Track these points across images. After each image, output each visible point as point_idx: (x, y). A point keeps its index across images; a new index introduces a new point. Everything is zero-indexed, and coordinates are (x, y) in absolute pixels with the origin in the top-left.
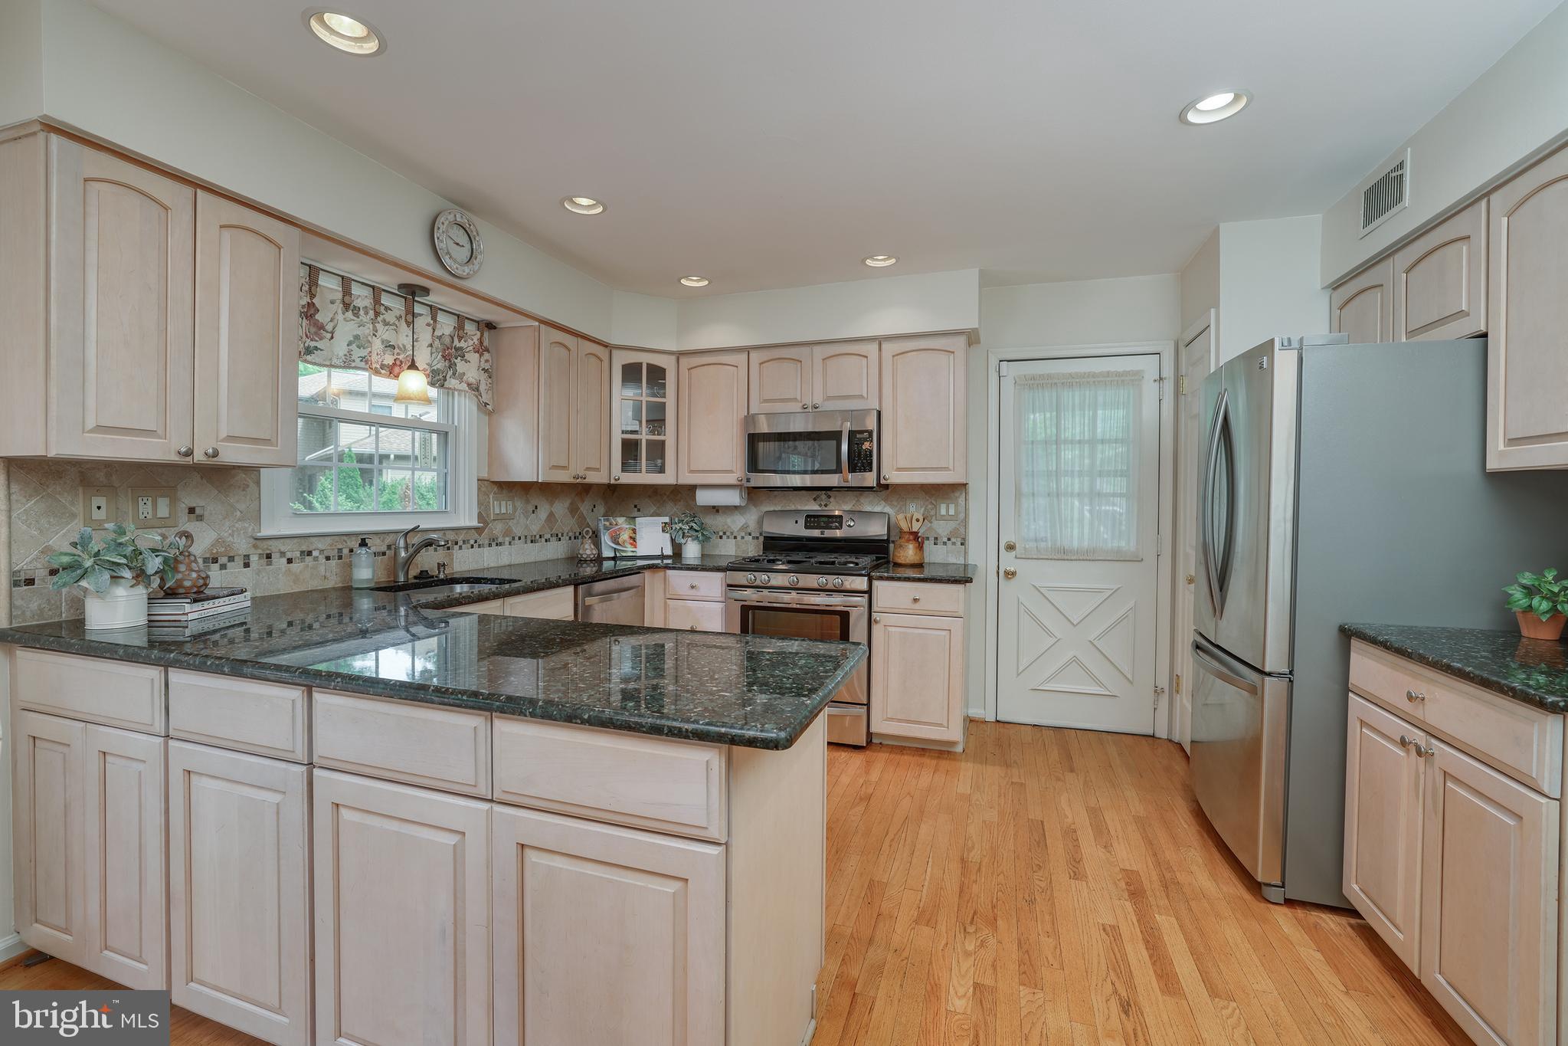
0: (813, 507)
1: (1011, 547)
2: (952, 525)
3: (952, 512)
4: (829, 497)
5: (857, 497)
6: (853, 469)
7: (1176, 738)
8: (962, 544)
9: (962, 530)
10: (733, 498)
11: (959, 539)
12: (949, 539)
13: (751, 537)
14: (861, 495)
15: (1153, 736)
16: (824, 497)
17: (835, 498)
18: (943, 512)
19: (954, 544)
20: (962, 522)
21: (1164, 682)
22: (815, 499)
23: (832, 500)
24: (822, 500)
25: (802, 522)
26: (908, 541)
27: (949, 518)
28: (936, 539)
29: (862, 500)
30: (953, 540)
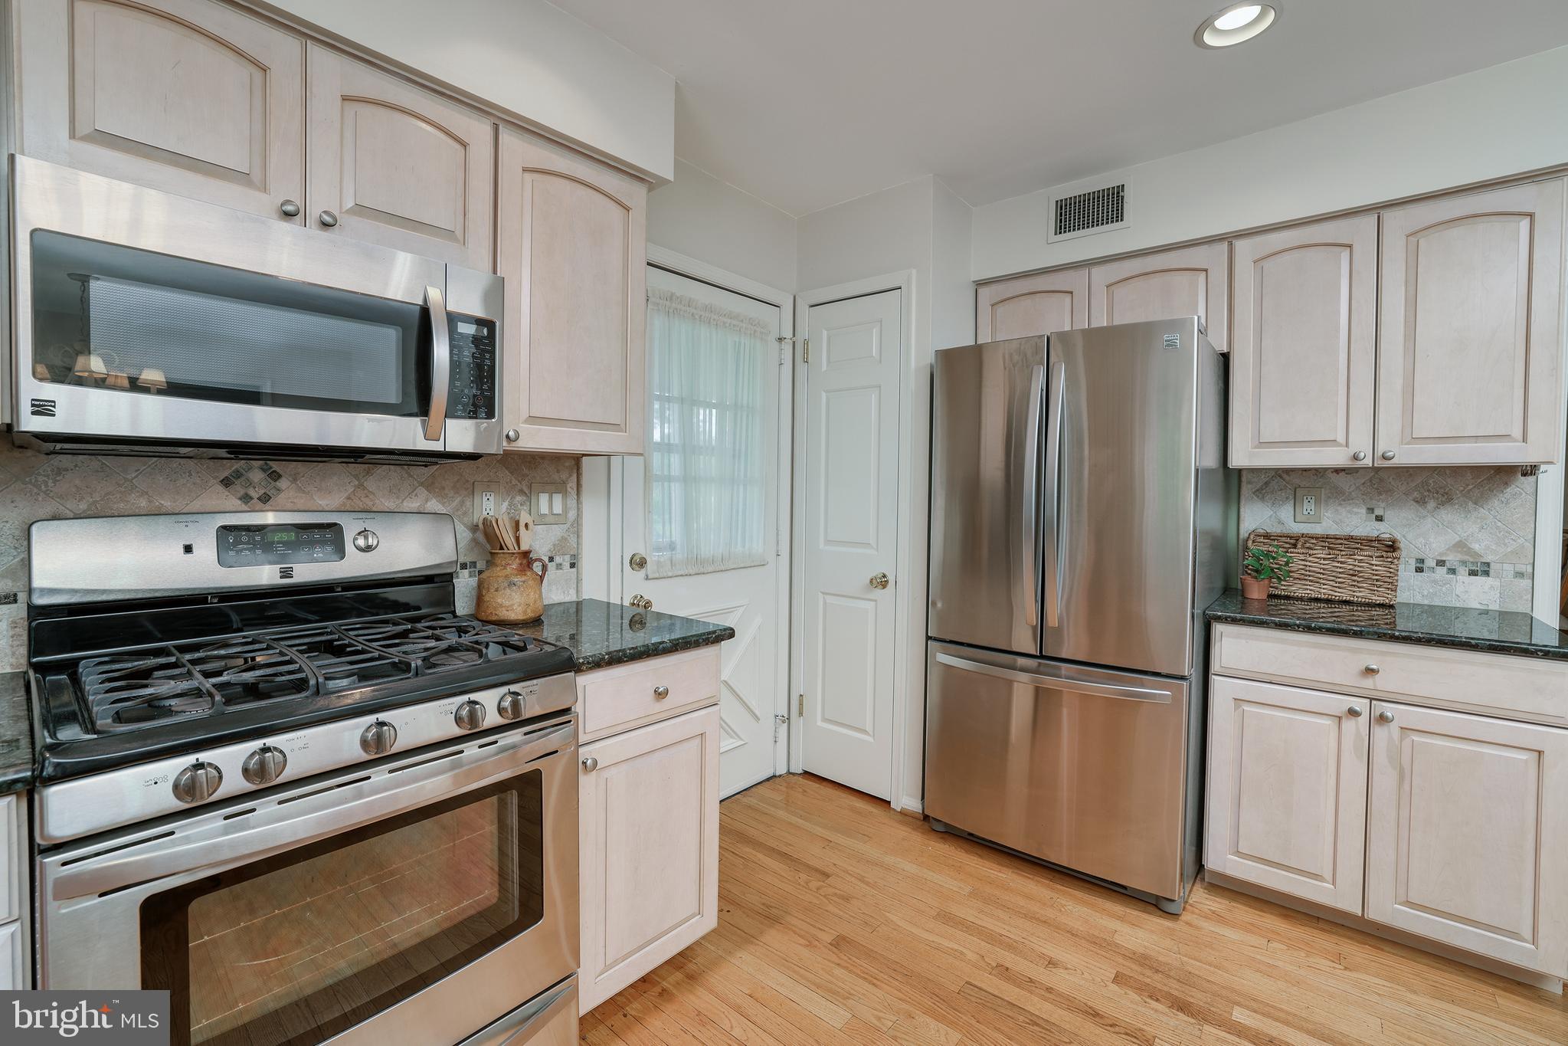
1: (637, 564)
2: (557, 532)
3: (558, 508)
4: (275, 476)
5: (356, 477)
8: (573, 565)
9: (573, 540)
11: (567, 558)
12: (551, 559)
14: (368, 473)
16: (257, 476)
17: (295, 480)
18: (544, 509)
19: (559, 566)
20: (572, 525)
22: (226, 483)
23: (283, 483)
24: (250, 484)
27: (551, 519)
29: (371, 484)
30: (558, 559)
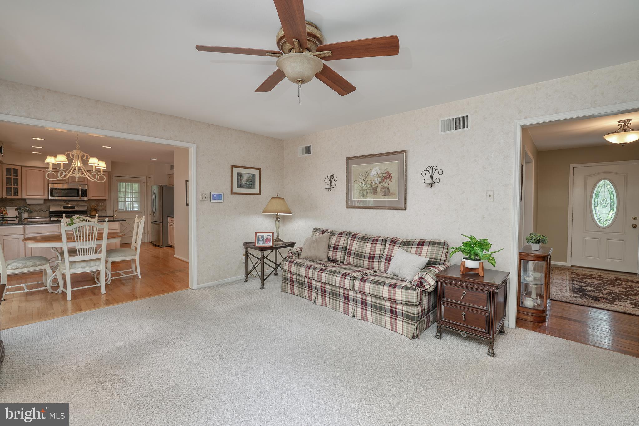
0: (65, 204)
1: (116, 211)
2: (103, 207)
3: (103, 205)
4: (69, 202)
5: (81, 202)
6: (82, 196)
7: (149, 241)
8: (105, 211)
10: (42, 202)
12: (102, 210)
13: (43, 212)
15: (145, 242)
18: (101, 205)
20: (105, 207)
21: (146, 232)
23: (70, 202)
25: (63, 207)
26: (94, 210)
28: (99, 210)
